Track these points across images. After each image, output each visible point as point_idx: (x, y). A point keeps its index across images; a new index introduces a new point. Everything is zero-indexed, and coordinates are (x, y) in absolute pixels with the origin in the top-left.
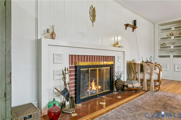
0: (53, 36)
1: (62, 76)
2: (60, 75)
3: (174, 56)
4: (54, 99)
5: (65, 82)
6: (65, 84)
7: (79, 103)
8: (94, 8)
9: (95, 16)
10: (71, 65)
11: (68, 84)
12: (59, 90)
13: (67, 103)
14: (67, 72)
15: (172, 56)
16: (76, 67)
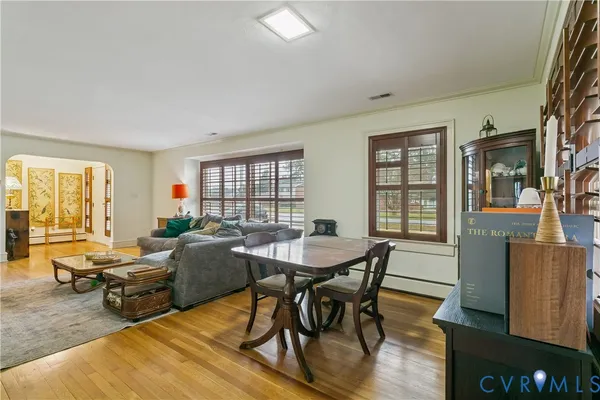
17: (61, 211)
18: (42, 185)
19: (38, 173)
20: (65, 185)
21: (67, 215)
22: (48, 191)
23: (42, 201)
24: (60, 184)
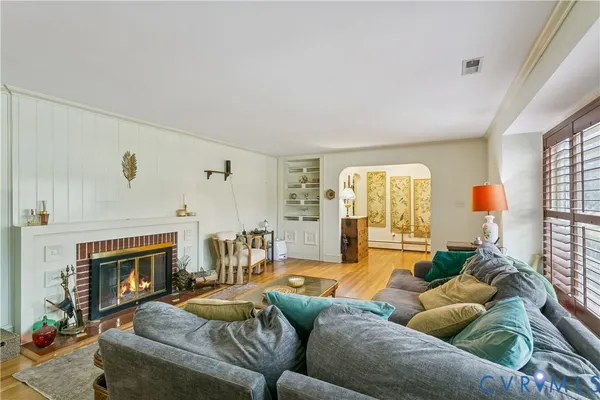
0: (43, 219)
1: (61, 281)
2: (57, 278)
3: (305, 219)
4: (45, 317)
5: (66, 289)
6: (67, 292)
7: (95, 319)
8: (134, 155)
9: (136, 168)
10: (79, 260)
11: (74, 290)
12: (54, 302)
13: (72, 321)
14: (70, 272)
15: (301, 218)
16: (90, 261)
17: (416, 219)
18: (401, 192)
19: (397, 182)
20: (420, 191)
21: (421, 224)
22: (405, 199)
23: (401, 209)
24: (415, 191)
